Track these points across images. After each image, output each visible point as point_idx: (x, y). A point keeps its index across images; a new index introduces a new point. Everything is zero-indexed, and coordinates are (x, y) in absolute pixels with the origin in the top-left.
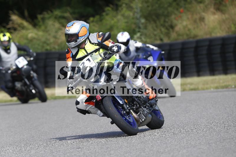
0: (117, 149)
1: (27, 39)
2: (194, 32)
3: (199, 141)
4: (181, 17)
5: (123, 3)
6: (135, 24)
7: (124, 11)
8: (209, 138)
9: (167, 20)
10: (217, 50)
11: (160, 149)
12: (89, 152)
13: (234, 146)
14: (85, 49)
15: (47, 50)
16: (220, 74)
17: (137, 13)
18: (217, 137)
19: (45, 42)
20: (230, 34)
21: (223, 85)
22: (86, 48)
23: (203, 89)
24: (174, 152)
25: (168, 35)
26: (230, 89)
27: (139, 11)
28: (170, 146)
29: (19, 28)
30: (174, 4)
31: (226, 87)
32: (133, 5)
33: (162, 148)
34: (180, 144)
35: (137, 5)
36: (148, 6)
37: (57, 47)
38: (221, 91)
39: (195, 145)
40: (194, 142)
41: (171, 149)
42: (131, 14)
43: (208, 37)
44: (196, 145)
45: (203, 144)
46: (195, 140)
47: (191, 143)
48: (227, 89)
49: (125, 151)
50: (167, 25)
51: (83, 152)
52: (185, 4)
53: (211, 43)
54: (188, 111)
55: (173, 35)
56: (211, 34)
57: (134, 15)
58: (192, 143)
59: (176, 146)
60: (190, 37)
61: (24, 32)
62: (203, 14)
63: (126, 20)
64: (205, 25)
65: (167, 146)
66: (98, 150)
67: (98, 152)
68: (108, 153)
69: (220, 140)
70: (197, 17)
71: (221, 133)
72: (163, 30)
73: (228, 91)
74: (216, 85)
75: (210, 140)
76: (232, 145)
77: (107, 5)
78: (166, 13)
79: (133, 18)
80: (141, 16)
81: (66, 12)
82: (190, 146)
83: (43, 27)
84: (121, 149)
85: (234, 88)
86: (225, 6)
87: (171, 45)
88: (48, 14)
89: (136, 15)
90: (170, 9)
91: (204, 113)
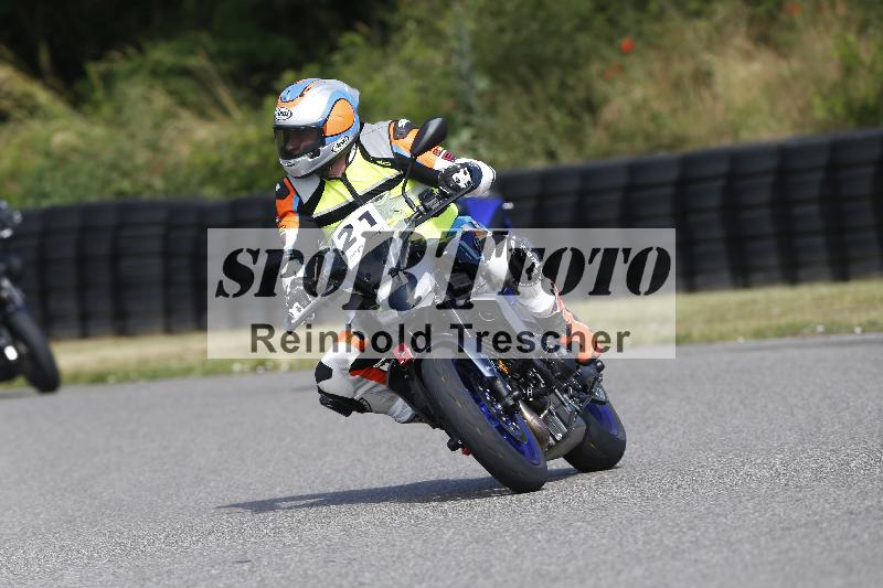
0: (387, 566)
1: (48, 154)
2: (673, 126)
3: (692, 532)
4: (622, 69)
5: (407, 18)
6: (452, 94)
7: (412, 47)
8: (729, 522)
9: (571, 81)
10: (760, 192)
11: (549, 565)
12: (282, 578)
13: (822, 553)
14: (347, 180)
15: (121, 194)
16: (770, 282)
17: (461, 55)
18: (760, 519)
19: (114, 167)
20: (808, 132)
21: (783, 322)
22: (349, 177)
23: (708, 340)
24: (601, 575)
25: (574, 136)
26: (811, 340)
27: (466, 45)
28: (584, 552)
29: (18, 114)
30: (599, 21)
31: (794, 331)
32: (446, 25)
33: (554, 560)
34: (621, 545)
35: (461, 24)
36: (501, 30)
37: (159, 183)
38: (773, 348)
39: (677, 547)
40: (676, 536)
41: (587, 565)
42: (438, 58)
43: (726, 142)
44: (682, 547)
45: (707, 543)
46: (676, 530)
47: (662, 541)
48: (797, 340)
49: (418, 572)
50: (570, 98)
51: (260, 576)
52: (639, 22)
53: (737, 165)
54: (652, 423)
55: (596, 139)
56: (736, 132)
57: (447, 62)
58: (667, 542)
59: (606, 552)
60: (659, 146)
61: (36, 127)
62: (707, 57)
63: (418, 83)
64: (715, 97)
65: (572, 553)
66: (313, 567)
67: (315, 576)
68: (350, 579)
69: (771, 530)
70: (684, 68)
71: (774, 504)
72: (558, 117)
73: (798, 346)
74: (754, 324)
75: (735, 529)
76: (817, 550)
77: (349, 27)
78: (567, 54)
79: (446, 75)
80: (474, 68)
81: (192, 52)
82: (658, 554)
83: (107, 110)
84: (402, 562)
85: (822, 333)
86: (791, 27)
87: (586, 175)
88: (126, 57)
89: (455, 61)
90: (583, 40)
91: (709, 430)
